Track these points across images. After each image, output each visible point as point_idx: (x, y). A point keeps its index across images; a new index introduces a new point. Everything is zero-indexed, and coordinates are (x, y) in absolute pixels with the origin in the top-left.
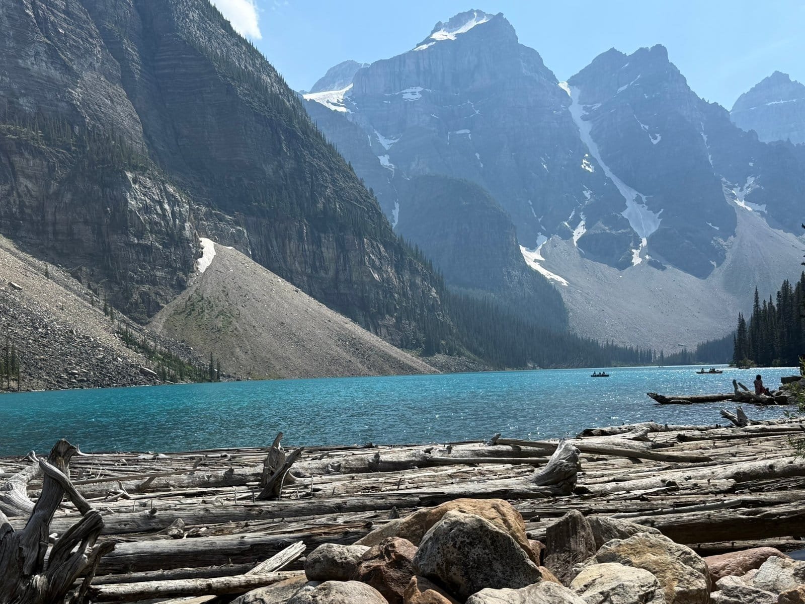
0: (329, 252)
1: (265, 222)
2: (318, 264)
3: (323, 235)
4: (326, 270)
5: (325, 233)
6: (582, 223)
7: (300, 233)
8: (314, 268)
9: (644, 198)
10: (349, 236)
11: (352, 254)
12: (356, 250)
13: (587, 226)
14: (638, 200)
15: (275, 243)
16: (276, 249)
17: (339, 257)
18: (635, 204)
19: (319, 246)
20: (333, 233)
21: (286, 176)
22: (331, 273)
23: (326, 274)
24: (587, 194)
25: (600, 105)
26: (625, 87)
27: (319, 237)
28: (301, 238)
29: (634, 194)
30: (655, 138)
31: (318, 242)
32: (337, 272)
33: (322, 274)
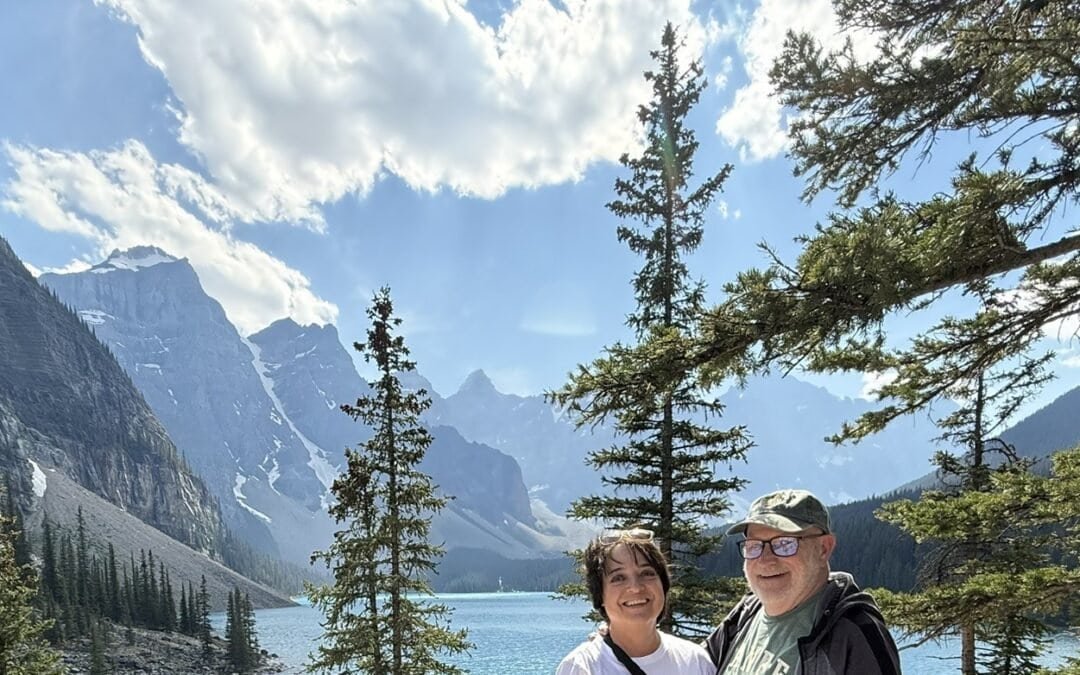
0: (146, 484)
1: (81, 446)
2: (136, 494)
3: (139, 465)
4: (145, 501)
5: (141, 463)
6: (276, 468)
7: (119, 462)
8: (133, 498)
9: (324, 453)
10: (165, 469)
11: (168, 488)
12: (173, 483)
13: (281, 471)
14: (320, 454)
15: (93, 469)
16: (95, 475)
17: (156, 489)
18: (317, 457)
19: (137, 476)
20: (149, 464)
21: (93, 398)
22: (149, 504)
23: (144, 504)
24: (278, 443)
25: (280, 365)
26: (303, 354)
27: (136, 467)
28: (120, 467)
29: (316, 449)
30: (331, 404)
31: (135, 472)
32: (155, 504)
33: (141, 503)
